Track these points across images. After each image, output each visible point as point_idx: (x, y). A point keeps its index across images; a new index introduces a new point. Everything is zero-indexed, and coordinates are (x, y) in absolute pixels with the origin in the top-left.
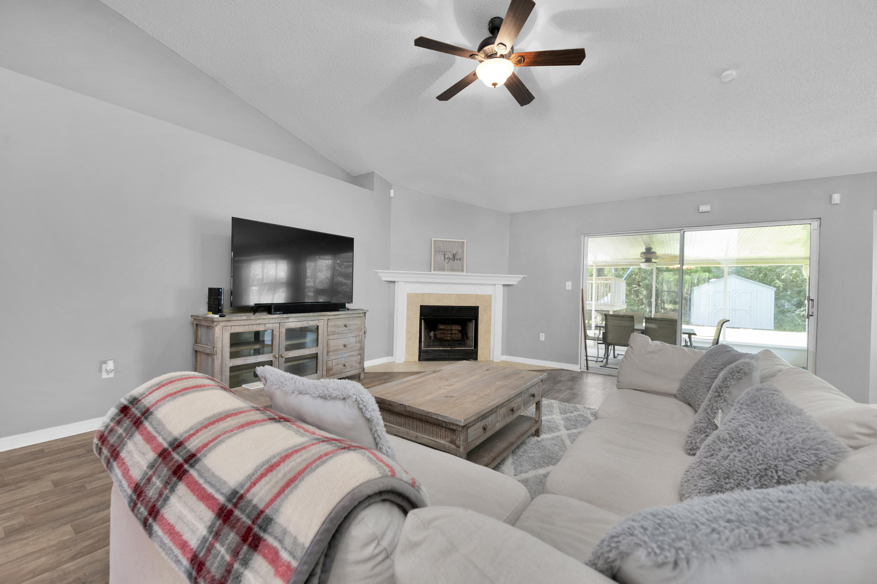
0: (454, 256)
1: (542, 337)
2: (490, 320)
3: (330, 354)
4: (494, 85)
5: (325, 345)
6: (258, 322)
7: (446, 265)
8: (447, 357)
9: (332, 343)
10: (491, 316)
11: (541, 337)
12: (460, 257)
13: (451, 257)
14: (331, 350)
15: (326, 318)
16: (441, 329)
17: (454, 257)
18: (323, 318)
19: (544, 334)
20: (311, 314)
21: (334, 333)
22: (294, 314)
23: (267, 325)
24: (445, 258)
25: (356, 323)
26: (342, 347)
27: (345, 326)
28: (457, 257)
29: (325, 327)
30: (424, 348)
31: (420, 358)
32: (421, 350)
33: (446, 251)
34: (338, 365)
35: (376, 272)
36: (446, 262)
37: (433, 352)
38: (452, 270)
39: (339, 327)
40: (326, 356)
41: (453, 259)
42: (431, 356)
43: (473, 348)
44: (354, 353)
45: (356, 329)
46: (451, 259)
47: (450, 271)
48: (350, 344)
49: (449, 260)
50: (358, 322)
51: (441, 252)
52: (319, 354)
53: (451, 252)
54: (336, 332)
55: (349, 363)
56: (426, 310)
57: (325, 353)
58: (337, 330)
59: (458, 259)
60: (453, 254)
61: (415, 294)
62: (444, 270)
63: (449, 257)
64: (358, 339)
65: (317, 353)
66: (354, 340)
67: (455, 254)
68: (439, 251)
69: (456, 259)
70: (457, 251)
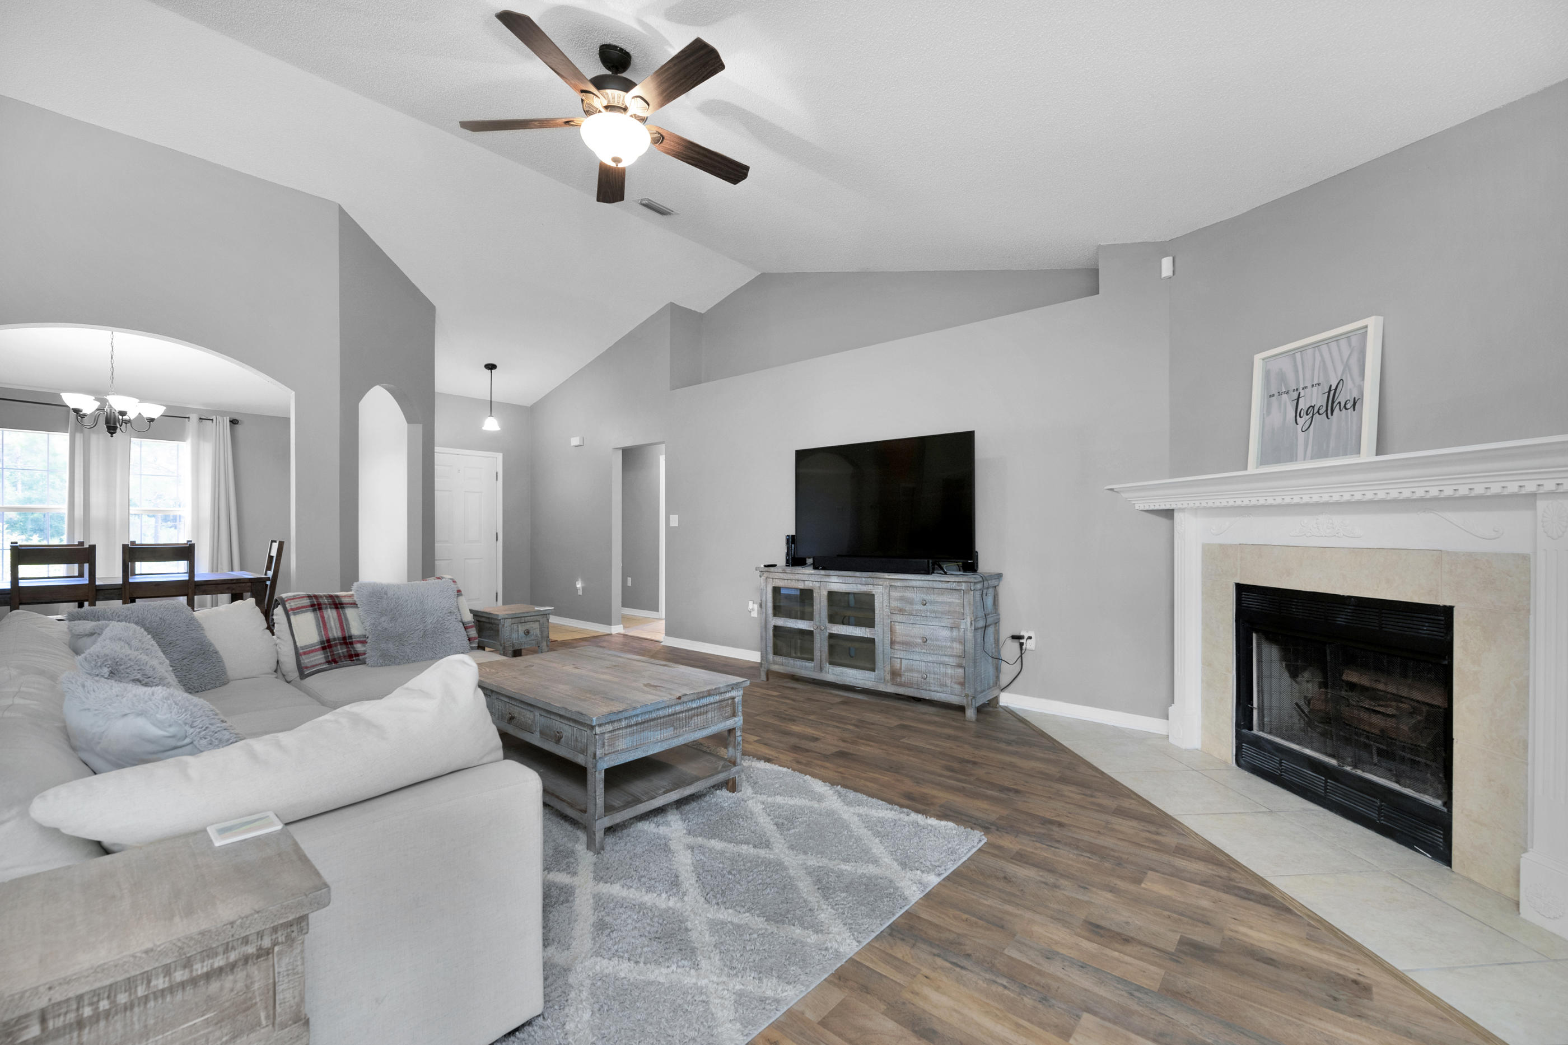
0: (1332, 395)
3: (896, 647)
5: (887, 629)
6: (797, 577)
7: (1301, 436)
8: (1321, 791)
9: (898, 628)
12: (1352, 395)
13: (1321, 401)
14: (898, 640)
15: (887, 583)
17: (1332, 403)
18: (881, 583)
20: (858, 574)
21: (901, 611)
22: (833, 571)
23: (806, 582)
24: (1297, 414)
25: (949, 600)
26: (920, 641)
27: (926, 604)
28: (1341, 398)
29: (885, 597)
30: (1255, 731)
31: (1240, 757)
32: (1244, 731)
33: (1302, 386)
34: (911, 670)
35: (1112, 490)
36: (1299, 427)
37: (1277, 754)
38: (1321, 453)
39: (911, 602)
40: (891, 648)
41: (1327, 410)
42: (1270, 764)
43: (1438, 803)
44: (946, 659)
45: (949, 613)
46: (1321, 412)
47: (1312, 458)
48: (937, 640)
49: (1311, 415)
50: (954, 601)
51: (1287, 393)
52: (876, 640)
53: (1319, 384)
54: (905, 611)
55: (936, 676)
56: (1253, 603)
57: (888, 642)
58: (908, 608)
59: (1346, 404)
60: (1327, 390)
61: (1221, 545)
62: (1292, 458)
63: (1313, 407)
64: (955, 633)
65: (874, 639)
66: (946, 633)
67: (1336, 389)
68: (1280, 393)
69: (1336, 409)
70: (1342, 373)
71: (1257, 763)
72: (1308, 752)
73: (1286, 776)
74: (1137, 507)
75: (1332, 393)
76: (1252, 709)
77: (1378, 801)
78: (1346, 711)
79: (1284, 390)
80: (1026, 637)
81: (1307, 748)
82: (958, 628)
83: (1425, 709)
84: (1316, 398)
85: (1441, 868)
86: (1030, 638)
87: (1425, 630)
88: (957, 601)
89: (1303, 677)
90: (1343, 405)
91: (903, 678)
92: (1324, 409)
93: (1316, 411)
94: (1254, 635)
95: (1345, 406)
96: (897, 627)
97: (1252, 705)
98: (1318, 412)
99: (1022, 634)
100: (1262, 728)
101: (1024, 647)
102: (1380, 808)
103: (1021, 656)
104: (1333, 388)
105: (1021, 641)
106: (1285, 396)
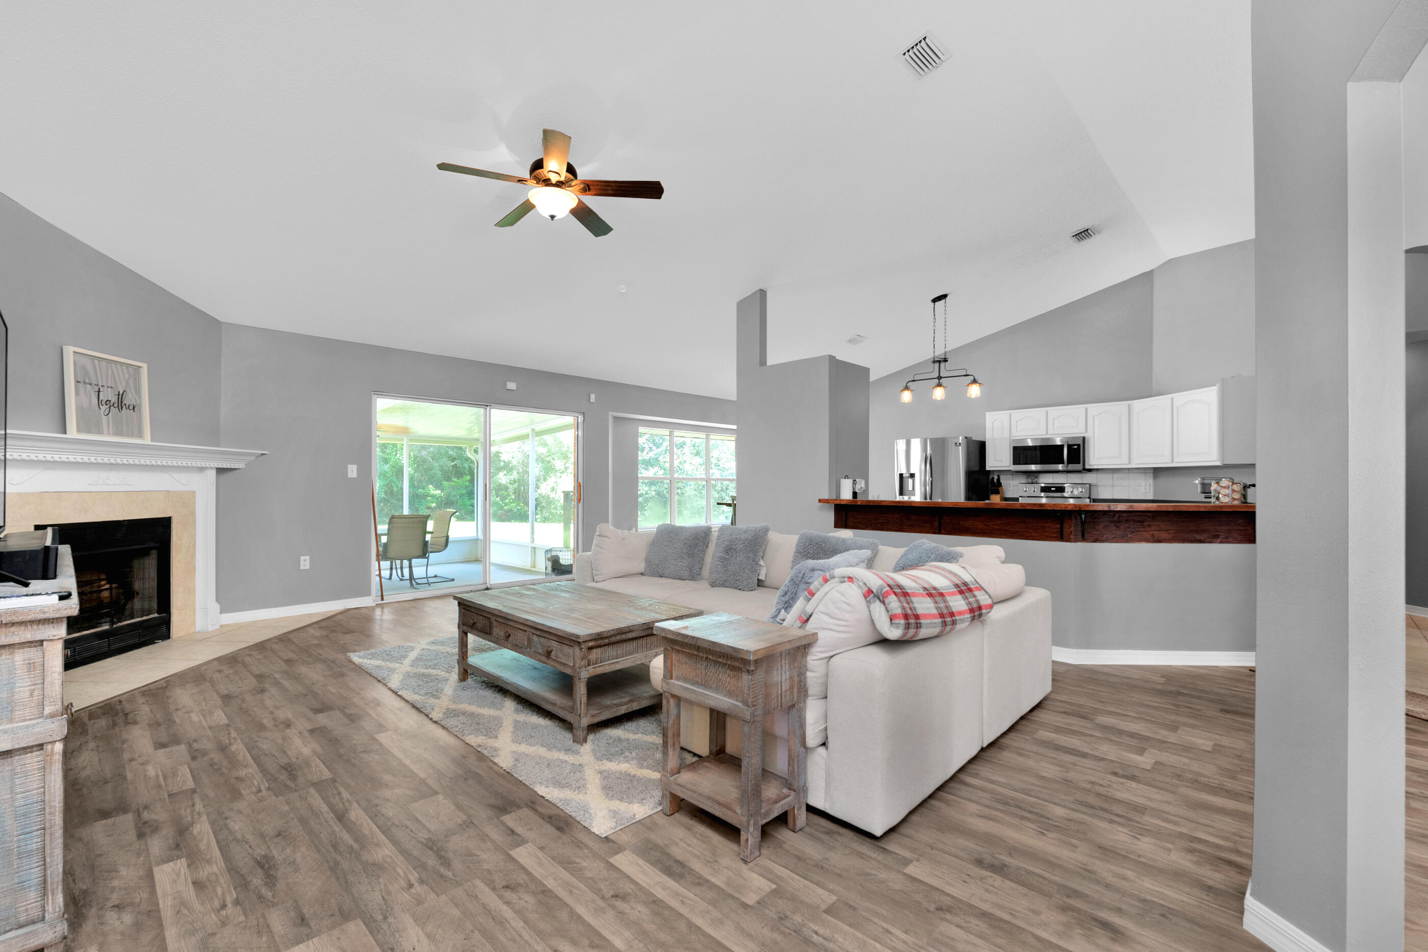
0: (120, 397)
1: (305, 563)
2: (194, 545)
4: (553, 217)
7: (104, 418)
10: (194, 535)
11: (302, 563)
12: (133, 402)
13: (114, 399)
17: (121, 402)
19: (308, 557)
24: (99, 402)
28: (126, 402)
33: (99, 384)
36: (102, 411)
38: (119, 433)
41: (118, 406)
46: (115, 407)
47: (113, 435)
49: (109, 406)
51: (91, 384)
53: (111, 388)
60: (117, 393)
62: (100, 432)
63: (110, 401)
67: (122, 395)
68: (85, 383)
69: (124, 407)
70: (126, 387)
75: (120, 396)
79: (88, 382)
84: (108, 395)
90: (128, 406)
93: (112, 404)
95: (129, 408)
104: (121, 393)
106: (88, 386)
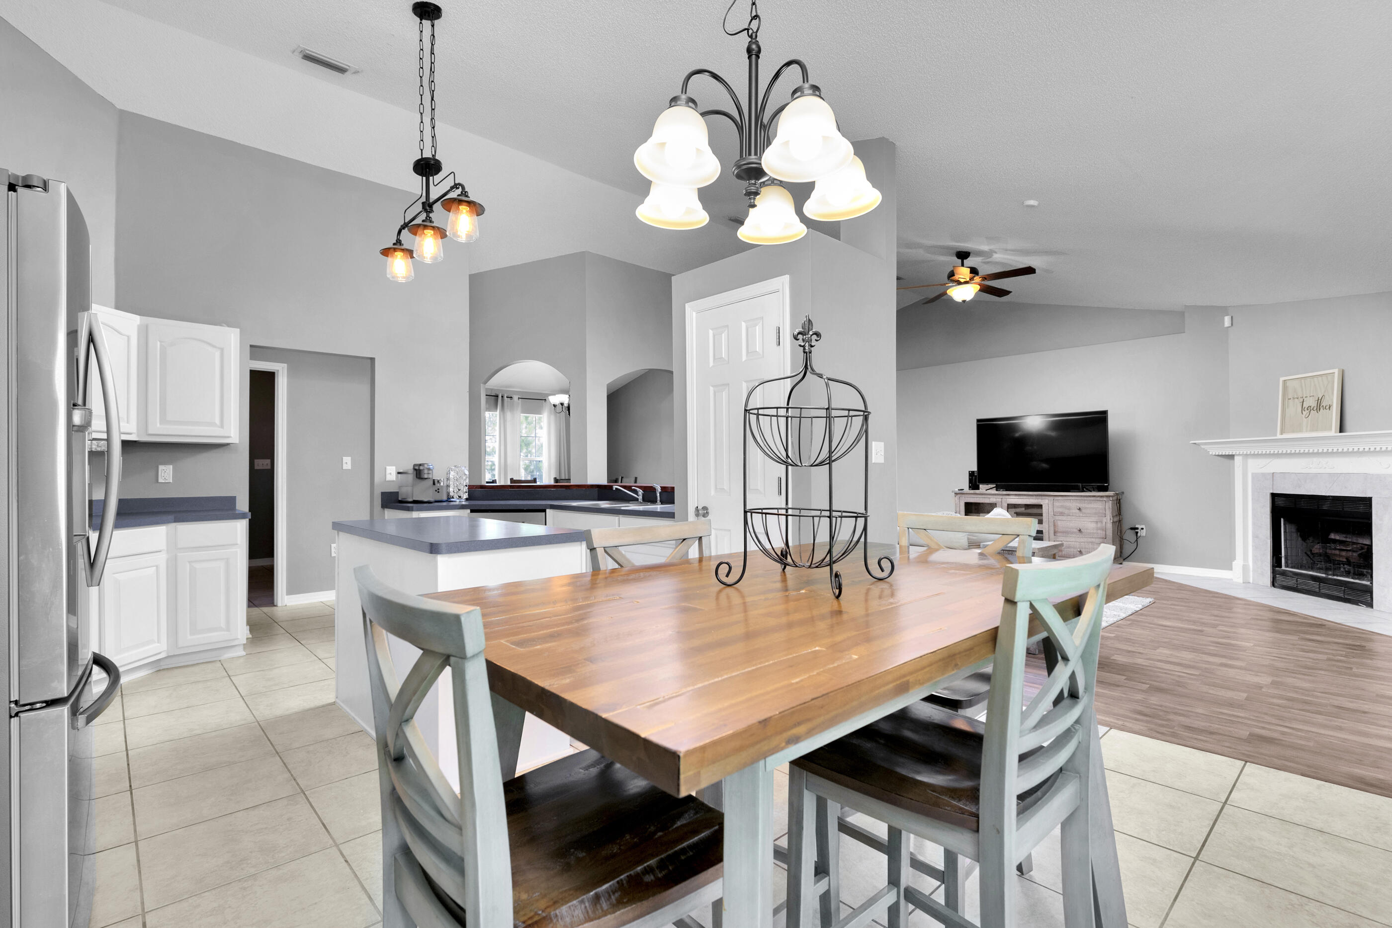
0: (1319, 402)
3: (1058, 535)
5: (1052, 524)
6: (984, 496)
7: (1305, 420)
8: (1317, 590)
12: (1330, 403)
13: (1314, 404)
14: (1059, 530)
15: (1052, 498)
16: (1335, 541)
17: (1319, 406)
18: (1046, 498)
20: (1031, 493)
21: (1062, 514)
22: (1012, 492)
23: (991, 499)
24: (1303, 409)
25: (1096, 506)
26: (1075, 530)
27: (1080, 509)
28: (1324, 404)
29: (1050, 506)
30: (1283, 568)
31: (1275, 582)
32: (1277, 568)
33: (1305, 396)
34: (1069, 547)
35: (1195, 443)
36: (1304, 416)
37: (1294, 577)
38: (1316, 428)
39: (1069, 509)
40: (1054, 535)
41: (1317, 409)
42: (1291, 582)
43: (1368, 583)
44: (1093, 540)
45: (1096, 514)
46: (1314, 409)
47: (1310, 431)
48: (1087, 529)
49: (1309, 410)
50: (1099, 507)
51: (1298, 398)
52: (1044, 532)
53: (1313, 396)
54: (1064, 513)
55: (1086, 550)
56: (1280, 502)
57: (1052, 532)
58: (1066, 511)
59: (1326, 407)
60: (1317, 399)
61: (1262, 473)
62: (1301, 431)
63: (1310, 407)
64: (1099, 525)
65: (1042, 531)
66: (1093, 525)
67: (1321, 399)
68: (1294, 398)
69: (1322, 409)
70: (1325, 392)
71: (1285, 584)
72: (1311, 573)
73: (1299, 587)
74: (1211, 453)
75: (1319, 401)
76: (1281, 557)
77: (1343, 588)
78: (1329, 551)
79: (1296, 397)
80: (1140, 529)
81: (1310, 571)
82: (1102, 522)
83: (1366, 547)
84: (1310, 402)
85: (1369, 609)
86: (1142, 529)
87: (1362, 508)
88: (1101, 507)
89: (1309, 540)
90: (1324, 407)
91: (1064, 553)
92: (1316, 408)
93: (1312, 409)
94: (1282, 519)
95: (1325, 408)
96: (1059, 523)
97: (1281, 555)
98: (1313, 409)
99: (1137, 526)
100: (1287, 566)
101: (1139, 534)
102: (1344, 591)
103: (1137, 540)
104: (1320, 398)
105: (1136, 531)
106: (1296, 400)
